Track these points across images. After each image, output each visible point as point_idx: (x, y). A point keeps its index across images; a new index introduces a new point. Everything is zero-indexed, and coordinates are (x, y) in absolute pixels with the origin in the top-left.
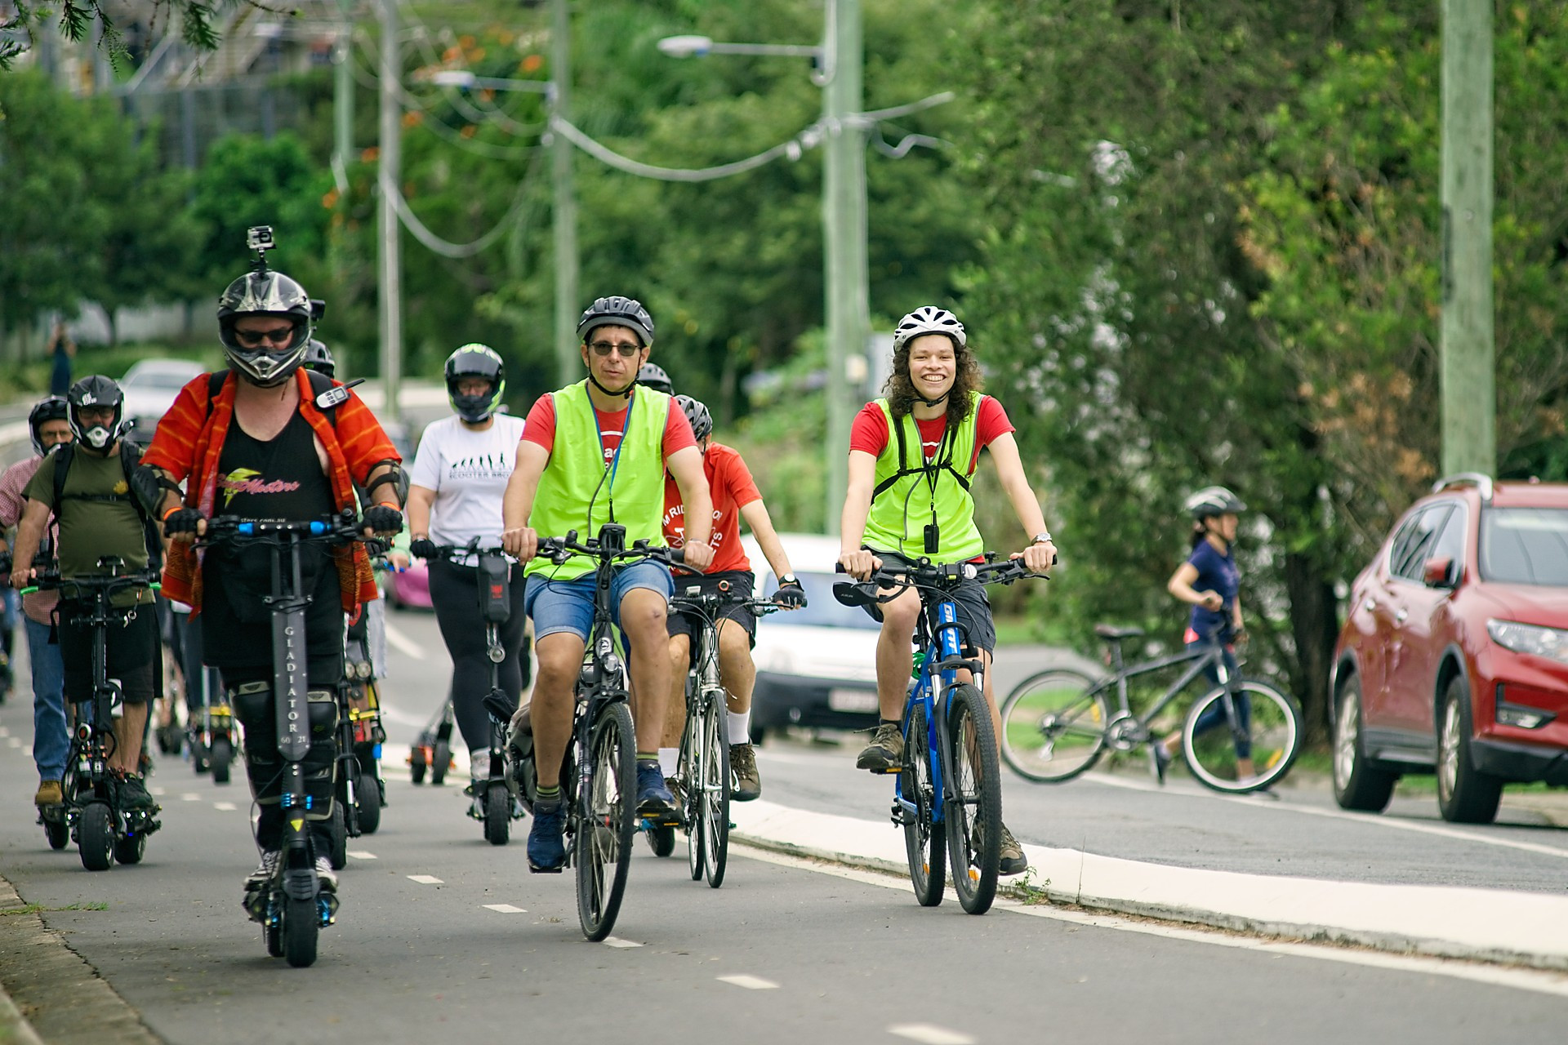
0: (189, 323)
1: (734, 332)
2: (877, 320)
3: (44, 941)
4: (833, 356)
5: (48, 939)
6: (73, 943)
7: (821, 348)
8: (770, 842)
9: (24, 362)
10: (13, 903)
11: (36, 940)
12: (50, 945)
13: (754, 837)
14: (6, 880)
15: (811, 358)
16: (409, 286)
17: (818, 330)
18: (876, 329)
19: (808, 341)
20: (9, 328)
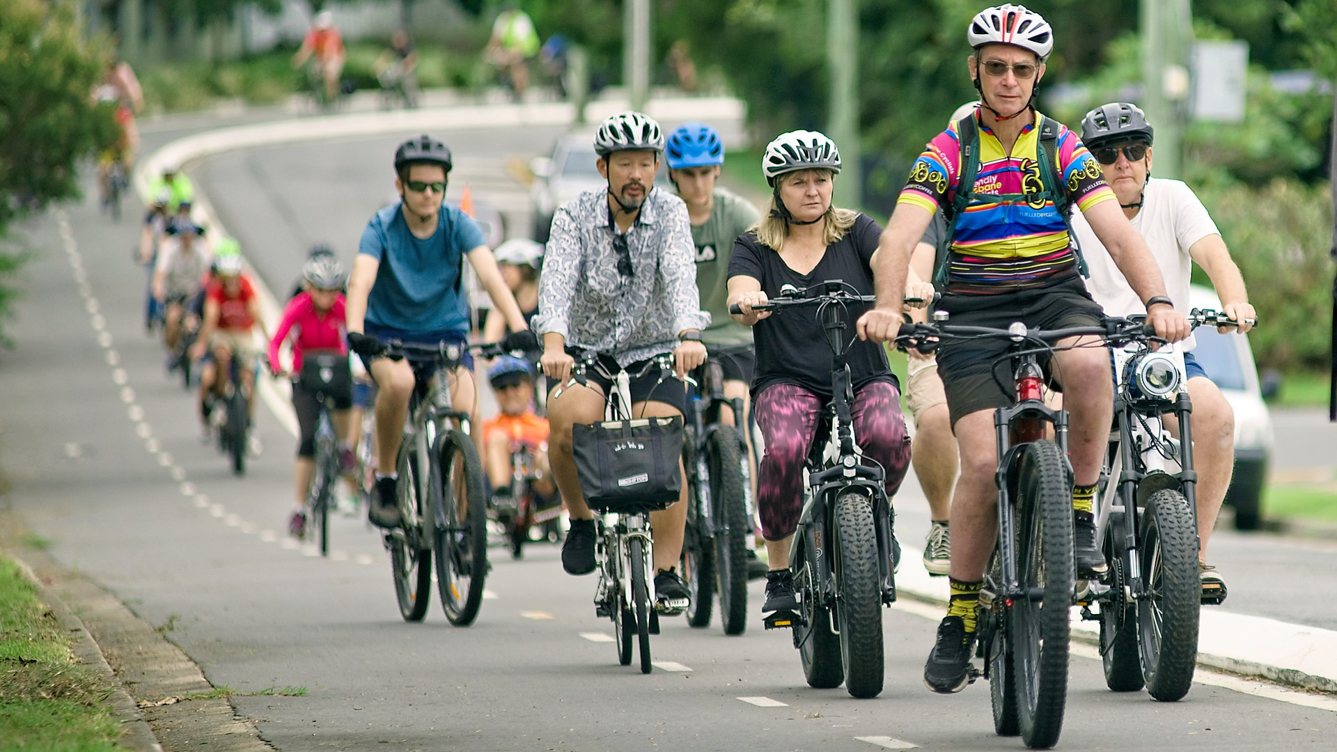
2: (1200, 24)
3: (233, 730)
4: (1149, 67)
5: (238, 727)
6: (268, 733)
7: (1135, 57)
9: (218, 63)
10: (198, 685)
11: (224, 729)
12: (240, 735)
14: (191, 659)
15: (1123, 70)
17: (1131, 34)
18: (1199, 36)
19: (1119, 49)
20: (201, 24)
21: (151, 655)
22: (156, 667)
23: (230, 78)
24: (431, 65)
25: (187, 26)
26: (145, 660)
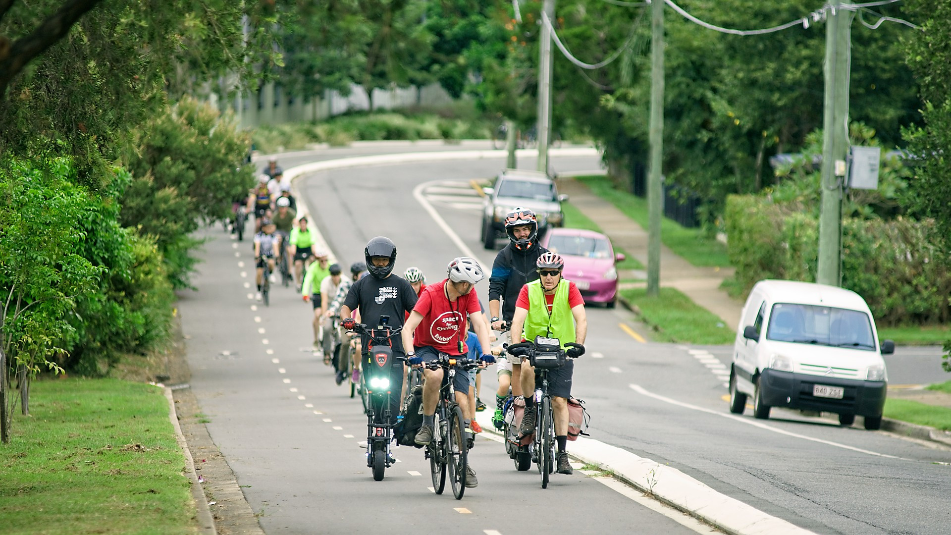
0: (419, 98)
1: (765, 127)
7: (819, 142)
9: (314, 122)
15: (814, 147)
16: (557, 85)
17: (818, 130)
18: (861, 127)
19: (812, 137)
20: (306, 100)
23: (320, 130)
24: (431, 125)
25: (299, 100)
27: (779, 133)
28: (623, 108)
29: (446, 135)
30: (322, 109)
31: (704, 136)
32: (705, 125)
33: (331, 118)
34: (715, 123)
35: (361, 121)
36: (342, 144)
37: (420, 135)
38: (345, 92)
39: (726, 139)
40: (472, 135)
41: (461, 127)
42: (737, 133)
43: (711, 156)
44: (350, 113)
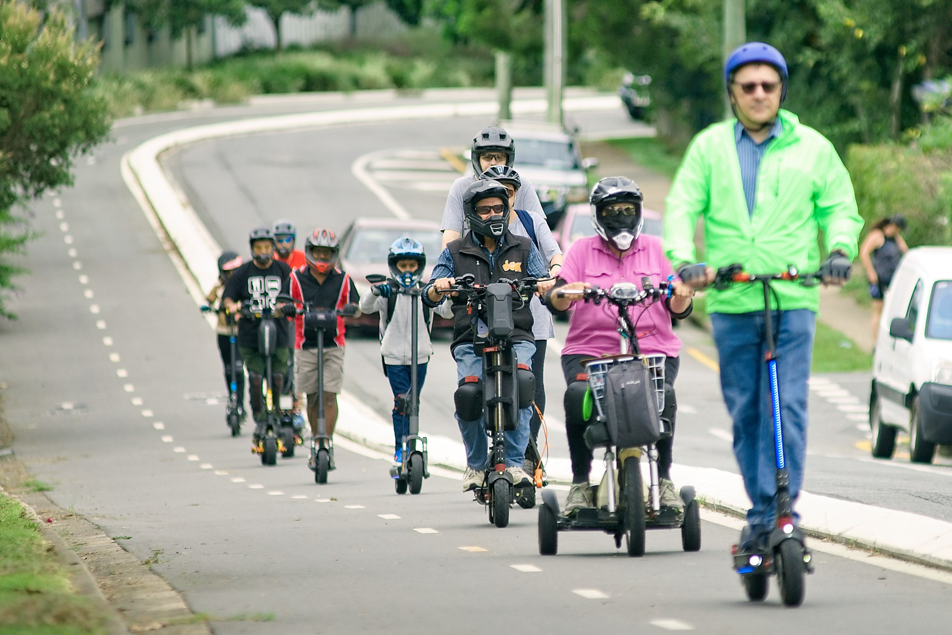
0: (353, 27)
1: (903, 40)
8: (940, 560)
10: (180, 612)
13: (924, 555)
14: (174, 589)
20: (175, 34)
21: (139, 585)
22: (143, 596)
23: (199, 80)
25: (163, 35)
26: (134, 589)
27: (925, 49)
28: (678, 21)
29: (399, 82)
30: (202, 48)
31: (809, 58)
32: (809, 41)
33: (216, 62)
34: (825, 37)
35: (264, 64)
36: (235, 101)
37: (358, 84)
38: (238, 20)
39: (843, 62)
40: (440, 81)
41: (422, 69)
42: (860, 52)
43: (820, 90)
44: (245, 52)
